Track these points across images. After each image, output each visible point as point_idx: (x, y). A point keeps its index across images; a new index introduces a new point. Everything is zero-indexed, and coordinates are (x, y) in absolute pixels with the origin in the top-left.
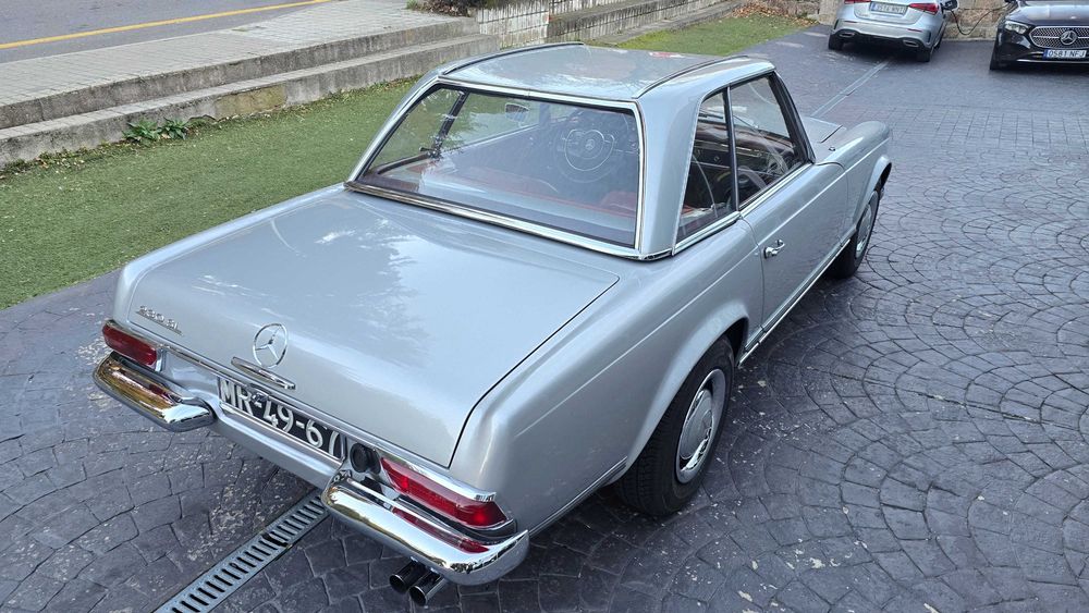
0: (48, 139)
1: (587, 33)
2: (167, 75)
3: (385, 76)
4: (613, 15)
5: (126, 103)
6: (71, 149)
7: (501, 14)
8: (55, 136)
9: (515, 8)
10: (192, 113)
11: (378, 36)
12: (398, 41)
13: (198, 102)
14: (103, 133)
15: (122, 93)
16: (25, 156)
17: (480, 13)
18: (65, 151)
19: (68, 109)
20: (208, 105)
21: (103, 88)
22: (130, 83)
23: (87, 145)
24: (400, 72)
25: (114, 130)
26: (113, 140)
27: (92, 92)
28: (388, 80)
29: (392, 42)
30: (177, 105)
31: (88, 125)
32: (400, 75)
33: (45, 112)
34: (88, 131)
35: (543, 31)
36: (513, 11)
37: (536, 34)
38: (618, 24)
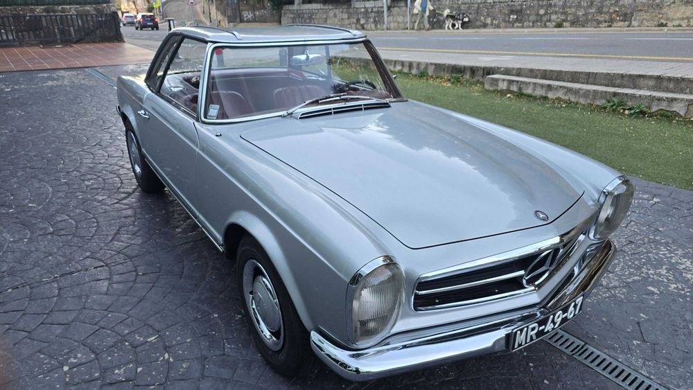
0: (565, 90)
2: (683, 79)
5: (640, 88)
6: (573, 99)
8: (569, 90)
10: (664, 106)
13: (673, 100)
14: (594, 98)
15: (642, 82)
16: (551, 95)
18: (569, 99)
19: (603, 82)
20: (682, 105)
21: (631, 76)
22: (651, 77)
23: (582, 101)
25: (602, 98)
26: (598, 103)
27: (622, 76)
30: (654, 97)
31: (589, 91)
33: (590, 80)
34: (586, 94)
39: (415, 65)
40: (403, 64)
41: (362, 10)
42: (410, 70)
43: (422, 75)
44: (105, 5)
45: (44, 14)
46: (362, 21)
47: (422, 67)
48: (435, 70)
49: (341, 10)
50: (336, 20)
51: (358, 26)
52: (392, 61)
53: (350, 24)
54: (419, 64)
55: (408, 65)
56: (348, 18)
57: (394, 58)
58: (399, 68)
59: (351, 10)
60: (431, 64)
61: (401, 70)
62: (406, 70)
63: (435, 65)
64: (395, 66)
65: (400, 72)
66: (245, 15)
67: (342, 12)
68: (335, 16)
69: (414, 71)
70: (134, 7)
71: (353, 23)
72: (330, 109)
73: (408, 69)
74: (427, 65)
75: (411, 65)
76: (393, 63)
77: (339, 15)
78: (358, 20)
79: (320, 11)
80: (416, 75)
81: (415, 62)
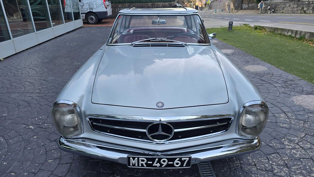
39: (298, 32)
40: (292, 31)
41: (307, 2)
42: (295, 35)
43: (302, 38)
44: (173, 2)
45: (151, 6)
46: (305, 9)
47: (303, 34)
48: (309, 36)
49: (294, 3)
50: (289, 8)
51: (302, 12)
52: (287, 30)
53: (297, 10)
54: (301, 32)
55: (295, 32)
56: (297, 7)
57: (288, 28)
58: (290, 34)
59: (300, 3)
60: (308, 32)
61: (291, 35)
62: (293, 35)
63: (310, 33)
64: (288, 33)
65: (290, 36)
66: (244, 6)
67: (294, 4)
68: (290, 6)
69: (298, 36)
70: (201, 3)
71: (299, 10)
72: (149, 44)
73: (294, 34)
74: (306, 33)
75: (297, 32)
76: (287, 31)
77: (292, 6)
78: (303, 8)
79: (282, 3)
80: (298, 38)
81: (299, 31)
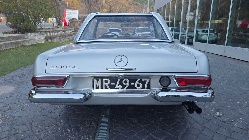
1: (53, 40)
3: (7, 47)
4: (58, 37)
7: (33, 34)
9: (36, 33)
11: (2, 37)
12: (8, 39)
17: (28, 33)
24: (11, 46)
28: (8, 48)
29: (7, 39)
32: (11, 47)
35: (43, 39)
36: (36, 34)
37: (42, 40)
38: (59, 39)
